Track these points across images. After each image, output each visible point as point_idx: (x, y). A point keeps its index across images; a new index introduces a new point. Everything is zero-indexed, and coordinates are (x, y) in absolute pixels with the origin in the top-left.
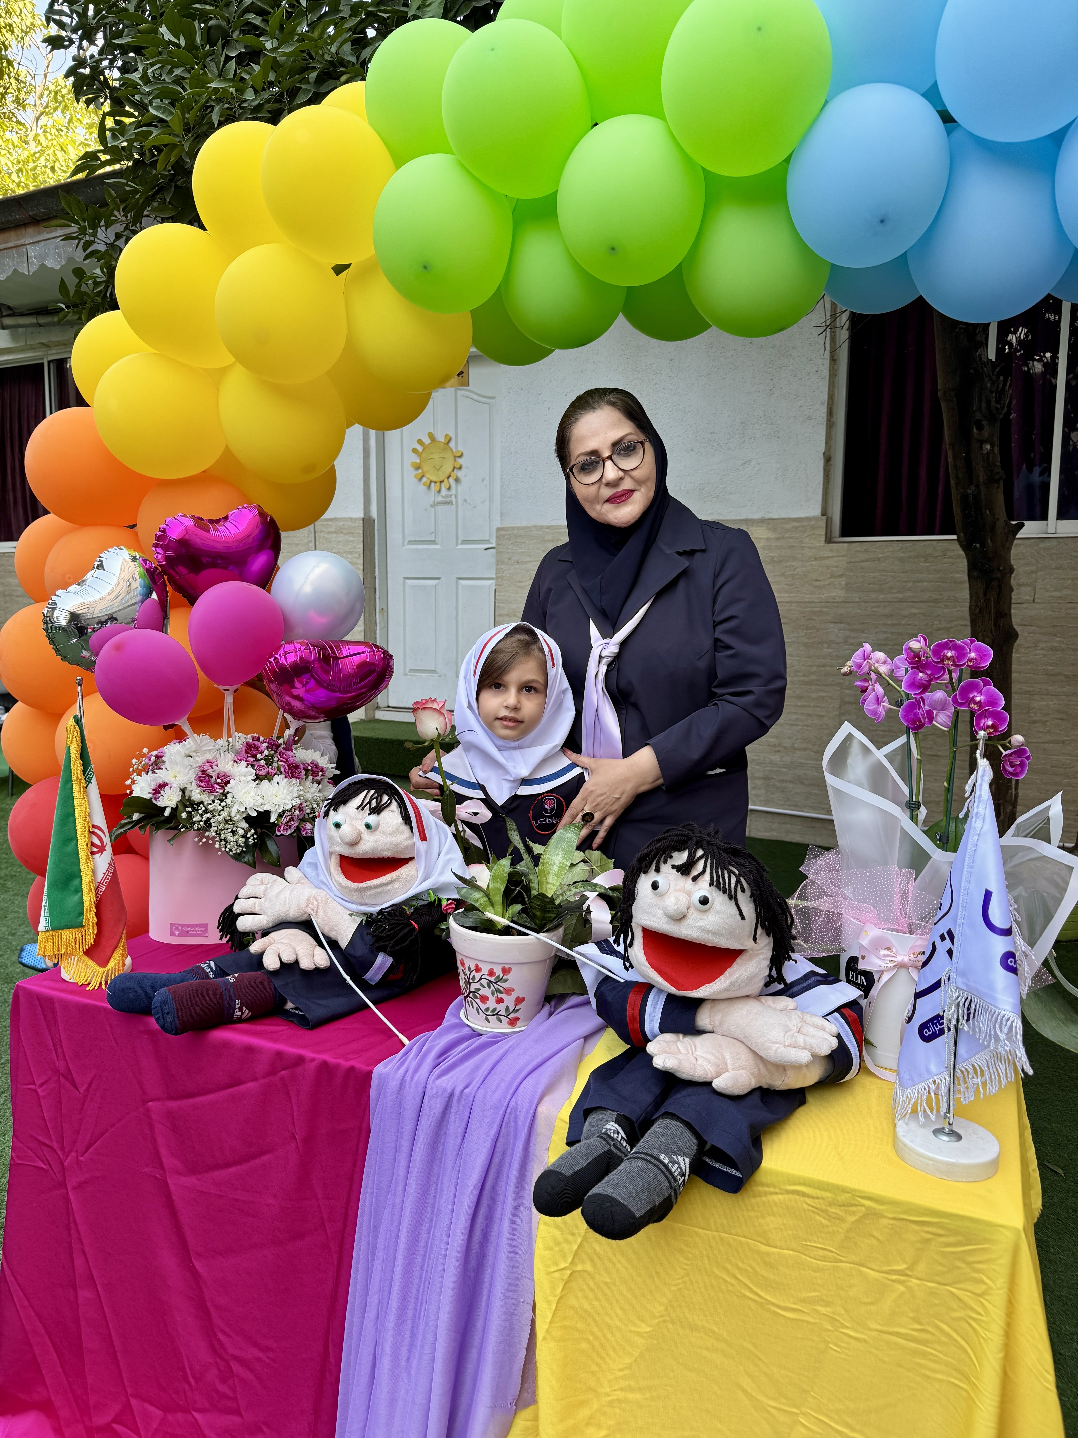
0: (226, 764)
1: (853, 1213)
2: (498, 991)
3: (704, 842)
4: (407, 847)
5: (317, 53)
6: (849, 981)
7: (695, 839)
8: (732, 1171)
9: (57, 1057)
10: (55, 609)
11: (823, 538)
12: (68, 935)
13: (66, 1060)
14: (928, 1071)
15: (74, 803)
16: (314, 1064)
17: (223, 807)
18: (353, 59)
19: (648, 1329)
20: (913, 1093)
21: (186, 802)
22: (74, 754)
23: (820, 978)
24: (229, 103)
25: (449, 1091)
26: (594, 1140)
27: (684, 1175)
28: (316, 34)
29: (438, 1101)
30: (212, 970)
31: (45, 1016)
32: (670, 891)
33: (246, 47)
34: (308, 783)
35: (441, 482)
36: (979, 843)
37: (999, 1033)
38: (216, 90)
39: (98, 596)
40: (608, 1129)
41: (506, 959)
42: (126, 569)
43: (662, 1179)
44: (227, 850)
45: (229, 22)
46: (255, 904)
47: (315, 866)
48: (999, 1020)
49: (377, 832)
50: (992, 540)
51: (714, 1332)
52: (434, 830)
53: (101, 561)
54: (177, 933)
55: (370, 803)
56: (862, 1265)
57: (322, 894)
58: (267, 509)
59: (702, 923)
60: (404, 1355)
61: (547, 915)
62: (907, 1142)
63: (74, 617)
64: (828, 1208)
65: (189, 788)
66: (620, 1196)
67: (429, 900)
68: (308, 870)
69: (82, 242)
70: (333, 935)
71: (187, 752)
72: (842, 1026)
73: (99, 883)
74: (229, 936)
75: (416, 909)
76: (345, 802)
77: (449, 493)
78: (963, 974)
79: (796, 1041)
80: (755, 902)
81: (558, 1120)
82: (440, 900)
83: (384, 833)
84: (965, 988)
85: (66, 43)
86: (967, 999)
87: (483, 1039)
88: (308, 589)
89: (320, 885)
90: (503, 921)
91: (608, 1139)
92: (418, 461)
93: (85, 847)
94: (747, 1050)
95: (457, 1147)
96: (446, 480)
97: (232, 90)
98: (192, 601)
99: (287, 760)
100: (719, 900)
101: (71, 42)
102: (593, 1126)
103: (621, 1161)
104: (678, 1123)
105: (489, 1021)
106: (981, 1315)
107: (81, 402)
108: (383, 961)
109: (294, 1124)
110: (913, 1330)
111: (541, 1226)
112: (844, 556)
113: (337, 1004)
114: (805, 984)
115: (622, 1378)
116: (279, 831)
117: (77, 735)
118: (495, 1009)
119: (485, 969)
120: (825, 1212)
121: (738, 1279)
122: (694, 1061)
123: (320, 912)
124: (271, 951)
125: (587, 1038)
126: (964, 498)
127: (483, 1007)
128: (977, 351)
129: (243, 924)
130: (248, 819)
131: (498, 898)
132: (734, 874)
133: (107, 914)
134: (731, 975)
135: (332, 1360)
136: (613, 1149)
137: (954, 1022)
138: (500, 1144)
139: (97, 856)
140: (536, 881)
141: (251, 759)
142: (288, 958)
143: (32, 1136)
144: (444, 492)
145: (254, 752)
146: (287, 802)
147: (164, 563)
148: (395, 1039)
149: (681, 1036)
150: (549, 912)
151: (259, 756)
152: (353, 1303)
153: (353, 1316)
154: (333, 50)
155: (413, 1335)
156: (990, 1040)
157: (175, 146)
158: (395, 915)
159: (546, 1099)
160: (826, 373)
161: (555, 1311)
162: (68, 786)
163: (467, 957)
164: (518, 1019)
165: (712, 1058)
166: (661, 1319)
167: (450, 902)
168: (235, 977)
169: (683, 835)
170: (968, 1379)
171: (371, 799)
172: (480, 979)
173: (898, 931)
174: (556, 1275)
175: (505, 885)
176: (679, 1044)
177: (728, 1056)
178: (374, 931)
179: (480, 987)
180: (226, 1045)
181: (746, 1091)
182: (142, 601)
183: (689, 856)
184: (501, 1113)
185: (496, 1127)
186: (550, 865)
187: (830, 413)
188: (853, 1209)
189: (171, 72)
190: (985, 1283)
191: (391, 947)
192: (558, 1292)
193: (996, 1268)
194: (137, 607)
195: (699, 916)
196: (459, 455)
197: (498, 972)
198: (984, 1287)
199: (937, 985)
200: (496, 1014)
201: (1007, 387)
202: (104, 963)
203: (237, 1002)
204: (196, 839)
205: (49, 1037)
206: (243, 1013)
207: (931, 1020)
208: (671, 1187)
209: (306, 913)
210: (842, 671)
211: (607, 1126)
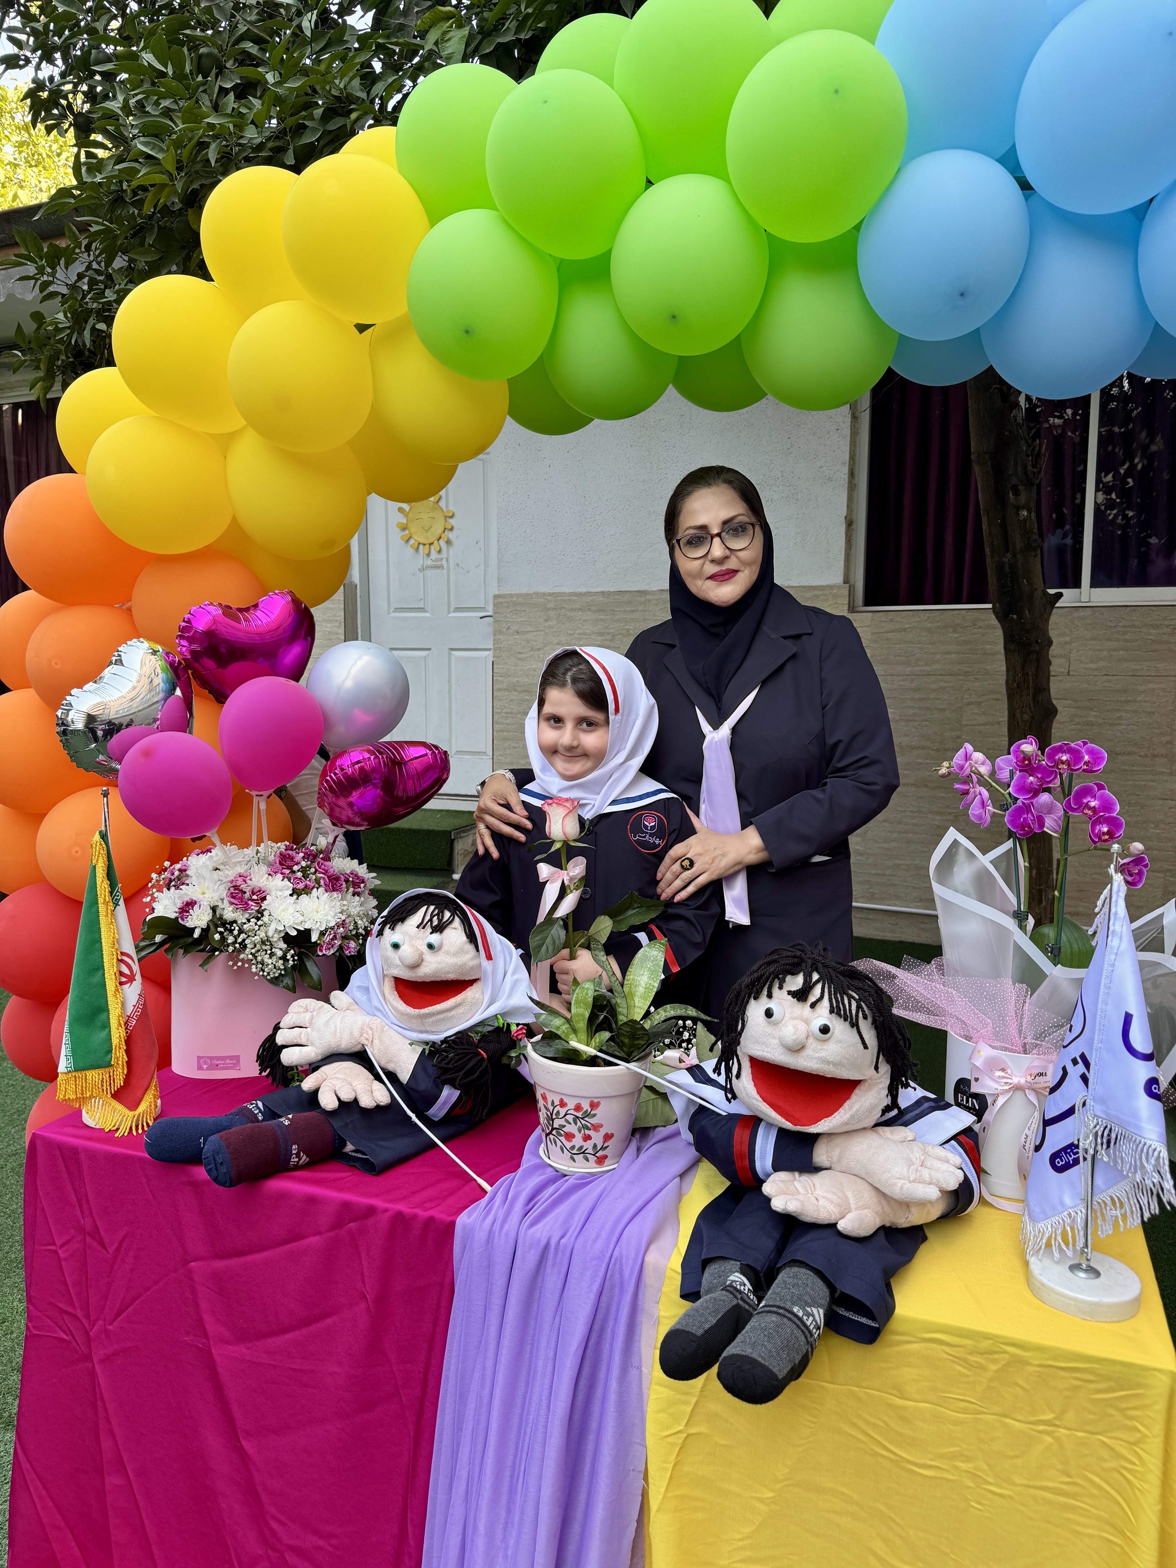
0: (260, 878)
1: (995, 1361)
2: (585, 1127)
3: (820, 965)
4: (472, 968)
5: (323, 88)
6: (958, 1105)
7: (810, 962)
8: (864, 1320)
9: (82, 1214)
10: (69, 710)
11: (846, 607)
12: (94, 1076)
13: (93, 1217)
14: (1062, 1204)
15: (100, 928)
16: (387, 1216)
17: (260, 926)
18: (363, 95)
19: (771, 1495)
20: (1046, 1227)
21: (218, 921)
22: (101, 873)
23: (932, 1104)
24: (227, 141)
25: (544, 1242)
26: (718, 1294)
27: (819, 1328)
28: (322, 67)
29: (532, 1252)
30: (260, 1111)
31: (67, 1167)
32: (786, 1018)
33: (241, 78)
34: (349, 896)
35: (431, 544)
36: (1116, 963)
37: (1146, 1164)
38: (211, 126)
39: (117, 695)
40: (733, 1281)
41: (594, 1092)
42: (147, 662)
43: (799, 1333)
44: (265, 974)
45: (221, 50)
46: (301, 1034)
47: (366, 990)
48: (1145, 1151)
49: (440, 952)
50: (1029, 612)
51: (843, 1494)
52: (499, 948)
53: (120, 656)
54: (205, 1067)
55: (431, 920)
56: (1006, 1416)
57: (376, 1022)
58: (298, 595)
59: (823, 1054)
60: (499, 1534)
61: (636, 1042)
62: (1045, 1281)
63: (91, 719)
64: (969, 1357)
65: (221, 906)
66: (760, 1356)
67: (496, 1025)
68: (358, 995)
69: (39, 282)
70: (391, 1067)
71: (215, 865)
72: (960, 1155)
73: (129, 1017)
74: (268, 1070)
75: (483, 1036)
76: (402, 920)
77: (440, 556)
78: (1102, 1101)
79: (921, 1176)
80: (876, 1028)
81: (668, 1270)
82: (509, 1025)
83: (448, 953)
84: (1104, 1116)
85: (21, 63)
86: (1106, 1127)
87: (572, 1181)
88: (349, 684)
89: (374, 1011)
90: (590, 1051)
91: (734, 1292)
92: (405, 522)
93: (114, 977)
94: (869, 1188)
95: (556, 1304)
96: (436, 542)
97: (231, 126)
98: (221, 698)
99: (326, 871)
100: (839, 1027)
101: (28, 61)
102: (715, 1278)
103: (751, 1316)
104: (808, 1272)
105: (574, 1161)
106: (1135, 1464)
107: (64, 467)
108: (449, 1095)
109: (363, 1282)
110: (1062, 1483)
111: (654, 1387)
112: (868, 626)
113: (402, 1145)
114: (917, 1112)
115: (742, 1548)
116: (321, 951)
117: (104, 852)
118: (581, 1148)
119: (571, 1104)
120: (965, 1360)
121: (870, 1436)
122: (815, 1201)
123: (376, 1042)
124: (327, 1088)
125: (682, 1176)
126: (1000, 567)
127: (568, 1145)
128: (1011, 412)
129: (288, 1057)
130: (287, 938)
131: (582, 1025)
132: (855, 999)
133: (137, 1052)
134: (850, 1108)
135: (412, 1543)
136: (741, 1302)
137: (1091, 1152)
138: (604, 1298)
139: (126, 987)
140: (625, 1006)
141: (287, 871)
142: (346, 1096)
143: (51, 1303)
144: (434, 555)
145: (289, 863)
146: (330, 918)
147: (189, 657)
148: (472, 1183)
149: (797, 1174)
150: (638, 1039)
151: (296, 868)
152: (437, 1479)
153: (436, 1493)
154: (342, 86)
155: (509, 1511)
156: (1136, 1172)
157: (164, 186)
158: (462, 1044)
159: (653, 1248)
160: (847, 431)
161: (670, 1478)
162: (94, 910)
163: (550, 1091)
164: (606, 1157)
165: (834, 1197)
166: (786, 1483)
167: (520, 1027)
168: (289, 1119)
169: (795, 957)
170: (1122, 1533)
171: (432, 916)
172: (566, 1115)
173: (1012, 1051)
174: (670, 1439)
175: (589, 1011)
176: (796, 1183)
177: (850, 1195)
178: (440, 1062)
179: (565, 1124)
180: (283, 1196)
181: (871, 1232)
182: (165, 699)
183: (805, 981)
184: (604, 1265)
185: (599, 1280)
186: (636, 986)
187: (852, 474)
188: (996, 1356)
189: (157, 104)
190: (1139, 1431)
191: (460, 1080)
192: (673, 1458)
193: (1151, 1415)
194: (159, 706)
195: (819, 1046)
196: (450, 515)
197: (586, 1106)
198: (1138, 1435)
199: (1070, 1112)
200: (583, 1153)
201: (1043, 450)
202: (133, 1106)
203: (294, 1147)
204: (231, 963)
205: (72, 1192)
206: (300, 1159)
207: (1064, 1149)
208: (808, 1342)
209: (359, 1043)
210: (940, 772)
211: (732, 1278)
